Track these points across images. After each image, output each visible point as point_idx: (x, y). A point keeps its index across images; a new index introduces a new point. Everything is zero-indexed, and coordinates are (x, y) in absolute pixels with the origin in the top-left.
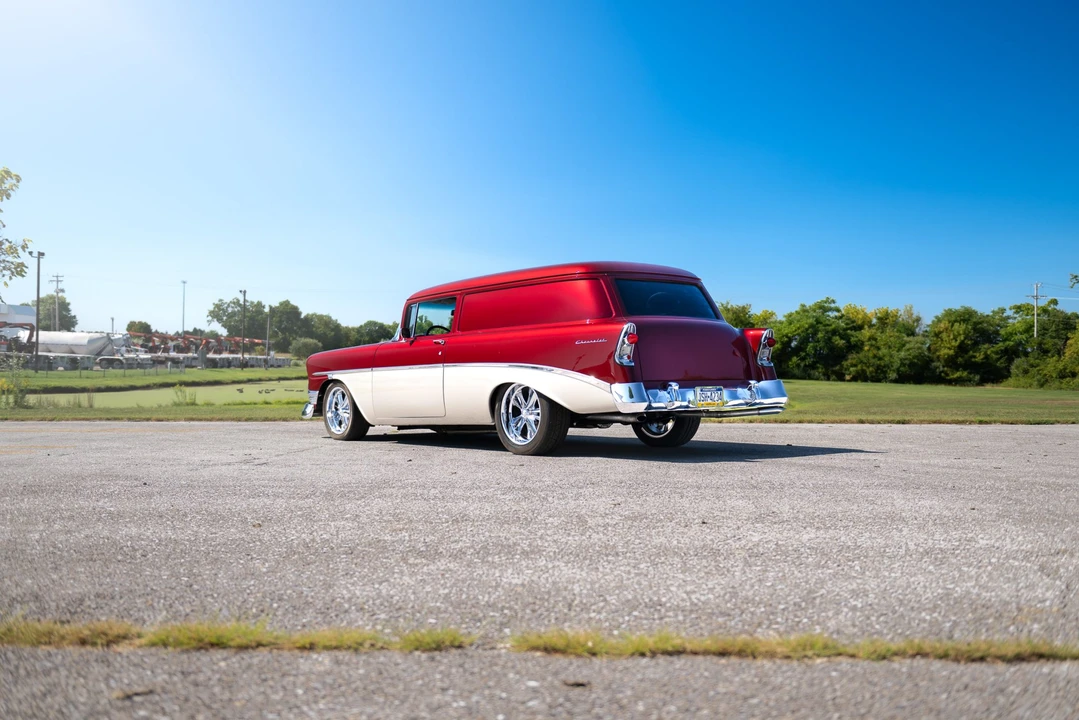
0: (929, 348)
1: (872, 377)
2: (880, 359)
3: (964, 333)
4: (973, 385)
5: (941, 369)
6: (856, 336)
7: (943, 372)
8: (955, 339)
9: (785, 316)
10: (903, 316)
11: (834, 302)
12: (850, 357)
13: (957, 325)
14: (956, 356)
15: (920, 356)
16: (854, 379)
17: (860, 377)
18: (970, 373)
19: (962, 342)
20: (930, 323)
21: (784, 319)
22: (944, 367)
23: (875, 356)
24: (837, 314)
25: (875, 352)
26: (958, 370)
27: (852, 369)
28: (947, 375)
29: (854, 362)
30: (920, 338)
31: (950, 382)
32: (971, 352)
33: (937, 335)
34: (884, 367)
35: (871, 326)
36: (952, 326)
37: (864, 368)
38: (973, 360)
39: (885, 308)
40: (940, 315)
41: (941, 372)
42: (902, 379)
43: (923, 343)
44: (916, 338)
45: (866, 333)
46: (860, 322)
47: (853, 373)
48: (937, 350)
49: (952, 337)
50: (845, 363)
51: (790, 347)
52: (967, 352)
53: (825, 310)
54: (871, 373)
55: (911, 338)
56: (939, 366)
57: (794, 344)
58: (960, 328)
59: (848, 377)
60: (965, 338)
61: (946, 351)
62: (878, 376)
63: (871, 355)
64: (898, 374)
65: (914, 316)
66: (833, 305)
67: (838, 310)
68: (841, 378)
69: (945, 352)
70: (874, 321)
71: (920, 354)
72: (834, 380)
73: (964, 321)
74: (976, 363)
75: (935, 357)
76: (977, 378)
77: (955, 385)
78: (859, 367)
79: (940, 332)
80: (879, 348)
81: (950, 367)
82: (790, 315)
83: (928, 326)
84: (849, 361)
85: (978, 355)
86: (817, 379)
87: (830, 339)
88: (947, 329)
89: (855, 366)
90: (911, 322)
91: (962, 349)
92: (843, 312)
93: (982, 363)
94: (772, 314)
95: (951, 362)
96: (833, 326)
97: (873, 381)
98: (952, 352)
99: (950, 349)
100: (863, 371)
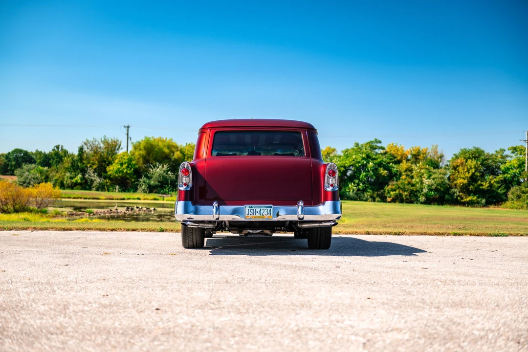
0: (449, 178)
1: (407, 199)
2: (413, 185)
3: (475, 167)
4: (481, 207)
5: (458, 193)
6: (395, 168)
7: (459, 196)
8: (468, 171)
9: (342, 152)
10: (430, 154)
11: (380, 142)
12: (390, 183)
13: (469, 161)
14: (469, 184)
15: (442, 184)
16: (394, 201)
17: (398, 199)
18: (478, 197)
19: (473, 174)
20: (450, 159)
21: (342, 154)
22: (459, 192)
23: (409, 183)
24: (382, 151)
25: (410, 180)
26: (470, 195)
27: (392, 193)
28: (462, 198)
29: (393, 187)
30: (442, 171)
31: (464, 204)
32: (479, 182)
33: (455, 168)
34: (417, 191)
35: (408, 160)
36: (466, 161)
37: (401, 192)
38: (481, 187)
39: (417, 147)
40: (457, 153)
41: (457, 196)
42: (429, 201)
43: (445, 174)
44: (440, 170)
45: (404, 165)
46: (399, 158)
47: (393, 196)
48: (454, 180)
49: (466, 170)
50: (387, 188)
51: (346, 175)
52: (476, 181)
53: (373, 148)
54: (406, 196)
55: (436, 170)
56: (456, 192)
57: (349, 173)
58: (472, 163)
59: (389, 199)
60: (475, 171)
61: (462, 180)
62: (411, 198)
63: (406, 182)
64: (426, 197)
65: (439, 154)
66: (379, 145)
67: (383, 148)
68: (383, 199)
69: (460, 181)
70: (410, 156)
71: (442, 182)
72: (378, 201)
73: (475, 158)
74: (483, 190)
75: (453, 185)
76: (484, 201)
77: (468, 206)
78: (397, 192)
79: (458, 166)
80: (412, 177)
81: (464, 193)
82: (347, 151)
83: (449, 161)
84: (390, 186)
85: (484, 184)
86: (366, 200)
87: (376, 169)
88: (462, 164)
89: (395, 190)
90: (436, 159)
91: (473, 179)
92: (387, 149)
93: (488, 190)
94: (334, 150)
95: (465, 189)
96: (379, 160)
97: (407, 202)
98: (466, 181)
99: (464, 179)
100: (401, 195)
